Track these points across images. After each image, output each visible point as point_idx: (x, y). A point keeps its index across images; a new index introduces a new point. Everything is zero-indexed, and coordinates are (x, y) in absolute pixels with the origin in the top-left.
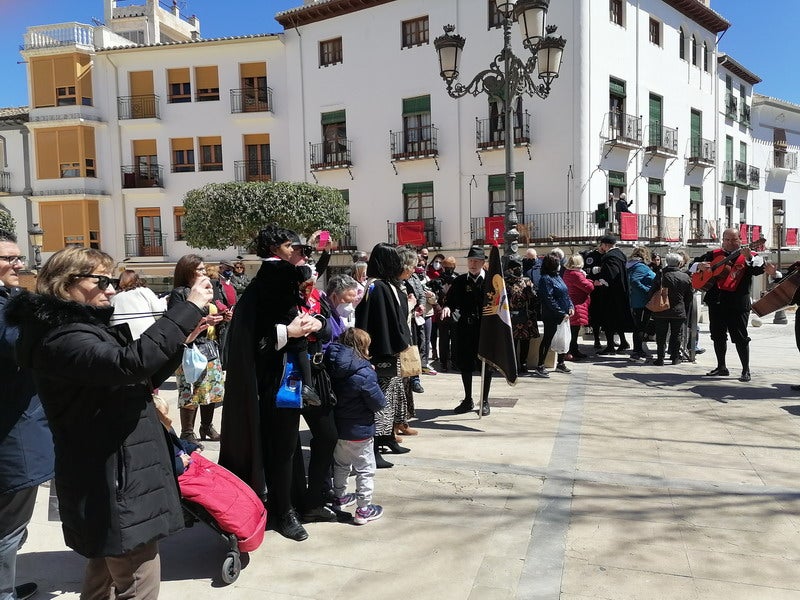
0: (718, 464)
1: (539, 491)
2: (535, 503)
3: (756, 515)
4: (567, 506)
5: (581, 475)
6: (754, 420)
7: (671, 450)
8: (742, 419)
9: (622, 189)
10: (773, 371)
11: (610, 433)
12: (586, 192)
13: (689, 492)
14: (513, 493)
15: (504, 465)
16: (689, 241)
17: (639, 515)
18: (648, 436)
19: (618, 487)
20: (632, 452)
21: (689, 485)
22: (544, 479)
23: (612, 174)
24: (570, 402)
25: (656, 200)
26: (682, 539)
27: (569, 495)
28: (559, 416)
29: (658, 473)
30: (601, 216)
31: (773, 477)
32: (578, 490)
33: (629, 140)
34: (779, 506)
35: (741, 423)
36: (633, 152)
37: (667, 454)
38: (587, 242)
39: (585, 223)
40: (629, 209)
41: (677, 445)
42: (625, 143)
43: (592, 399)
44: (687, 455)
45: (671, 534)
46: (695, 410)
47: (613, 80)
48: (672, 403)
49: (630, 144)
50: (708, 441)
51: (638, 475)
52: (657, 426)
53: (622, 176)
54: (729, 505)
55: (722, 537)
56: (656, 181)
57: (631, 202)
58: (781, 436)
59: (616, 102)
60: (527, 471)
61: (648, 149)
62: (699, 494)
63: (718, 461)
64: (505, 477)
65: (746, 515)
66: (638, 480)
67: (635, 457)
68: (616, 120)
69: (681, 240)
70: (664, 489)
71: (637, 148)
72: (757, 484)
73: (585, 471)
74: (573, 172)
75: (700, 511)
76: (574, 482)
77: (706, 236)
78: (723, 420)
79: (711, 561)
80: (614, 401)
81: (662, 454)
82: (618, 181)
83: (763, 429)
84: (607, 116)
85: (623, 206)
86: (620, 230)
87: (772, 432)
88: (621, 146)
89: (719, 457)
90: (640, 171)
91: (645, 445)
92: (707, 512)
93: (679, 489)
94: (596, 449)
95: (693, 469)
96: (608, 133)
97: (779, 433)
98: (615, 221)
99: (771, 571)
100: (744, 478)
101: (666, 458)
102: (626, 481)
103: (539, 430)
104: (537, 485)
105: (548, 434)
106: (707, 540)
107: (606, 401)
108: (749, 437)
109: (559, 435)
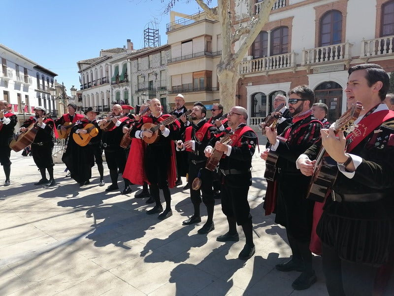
0: (26, 237)
3: (64, 258)
6: (28, 206)
8: (22, 207)
10: (21, 177)
13: (20, 262)
21: (18, 257)
31: (58, 234)
34: (70, 249)
35: (23, 210)
50: (12, 226)
54: (47, 259)
55: (56, 281)
58: (47, 211)
62: (27, 261)
63: (25, 235)
65: (59, 261)
72: (52, 242)
78: (13, 210)
83: (36, 210)
87: (41, 210)
89: (24, 233)
92: (39, 270)
93: (14, 262)
97: (44, 210)
99: (91, 287)
100: (46, 241)
106: (49, 287)
108: (33, 217)
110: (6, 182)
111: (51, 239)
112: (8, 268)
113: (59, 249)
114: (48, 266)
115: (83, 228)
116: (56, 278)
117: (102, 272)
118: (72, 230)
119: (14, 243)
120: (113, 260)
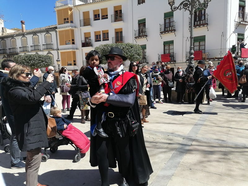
1: (180, 142)
2: (177, 146)
4: (187, 148)
5: (197, 138)
7: (234, 132)
9: (243, 40)
11: (214, 125)
12: (228, 41)
14: (171, 142)
15: (172, 133)
17: (212, 153)
18: (228, 126)
19: (209, 143)
20: (219, 132)
22: (183, 139)
23: (239, 35)
26: (223, 162)
27: (190, 144)
28: (199, 118)
29: (225, 139)
30: (233, 49)
32: (194, 143)
36: (247, 26)
37: (232, 133)
40: (245, 47)
41: (237, 130)
42: (244, 23)
45: (220, 160)
49: (246, 23)
52: (233, 123)
53: (243, 35)
57: (246, 44)
59: (241, 8)
60: (179, 136)
64: (171, 137)
66: (217, 141)
67: (219, 133)
68: (241, 15)
70: (225, 145)
73: (199, 137)
74: (224, 34)
75: (235, 153)
76: (194, 140)
79: (230, 170)
80: (221, 114)
82: (241, 37)
84: (238, 14)
85: (242, 46)
86: (241, 54)
88: (243, 24)
91: (225, 130)
94: (205, 130)
95: (239, 139)
101: (231, 134)
102: (213, 141)
103: (189, 123)
104: (181, 140)
105: (191, 124)
109: (195, 125)
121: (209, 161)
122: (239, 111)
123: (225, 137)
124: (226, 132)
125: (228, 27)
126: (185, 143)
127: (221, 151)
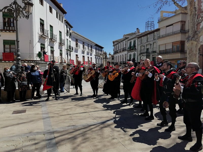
1: (44, 138)
2: (44, 143)
3: (99, 130)
4: (54, 141)
5: (55, 130)
6: (88, 105)
8: (85, 105)
9: (44, 48)
11: (58, 115)
12: (35, 48)
13: (83, 127)
14: (36, 142)
15: (30, 133)
16: (60, 63)
17: (75, 138)
18: (67, 114)
19: (66, 131)
20: (65, 120)
21: (82, 125)
22: (44, 134)
23: (41, 44)
24: (43, 108)
25: (52, 52)
27: (54, 137)
28: (41, 113)
29: (74, 124)
30: (39, 55)
31: (98, 119)
32: (56, 135)
33: (45, 36)
34: (102, 126)
35: (86, 107)
36: (46, 39)
37: (74, 118)
38: (36, 62)
39: (35, 57)
40: (46, 53)
41: (75, 115)
43: (49, 106)
44: (78, 117)
46: (74, 105)
47: (41, 19)
48: (69, 104)
50: (82, 112)
51: (69, 126)
52: (68, 110)
53: (44, 45)
54: (92, 128)
55: (95, 138)
56: (52, 47)
58: (94, 108)
59: (42, 25)
60: (38, 133)
61: (50, 39)
62: (85, 127)
63: (85, 117)
64: (32, 137)
65: (97, 130)
66: (70, 127)
67: (67, 121)
68: (42, 30)
69: (58, 62)
71: (47, 38)
72: (95, 122)
73: (56, 128)
74: (31, 42)
75: (87, 132)
76: (53, 132)
77: (63, 62)
78: (82, 106)
79: (96, 146)
80: (55, 105)
81: (73, 118)
82: (43, 46)
83: (90, 107)
84: (40, 28)
85: (45, 53)
87: (92, 108)
88: (44, 37)
89: (85, 116)
90: (48, 44)
91: (68, 116)
92: (89, 132)
93: (80, 127)
94: (55, 121)
95: (81, 121)
96: (40, 33)
98: (43, 57)
99: (109, 144)
100: (93, 120)
101: (74, 119)
102: (67, 128)
103: (37, 118)
105: (40, 119)
106: (92, 140)
107: (53, 106)
108: (89, 110)
109: (44, 119)
110: (81, 94)
111: (95, 120)
112: (78, 129)
113: (98, 125)
114: (93, 131)
115: (108, 118)
116: (95, 137)
117: (114, 139)
118: (103, 118)
119: (81, 119)
120: (120, 135)
121: (78, 145)
122: (64, 101)
123: (72, 122)
124: (70, 118)
125: (34, 37)
126: (48, 138)
127: (79, 134)
